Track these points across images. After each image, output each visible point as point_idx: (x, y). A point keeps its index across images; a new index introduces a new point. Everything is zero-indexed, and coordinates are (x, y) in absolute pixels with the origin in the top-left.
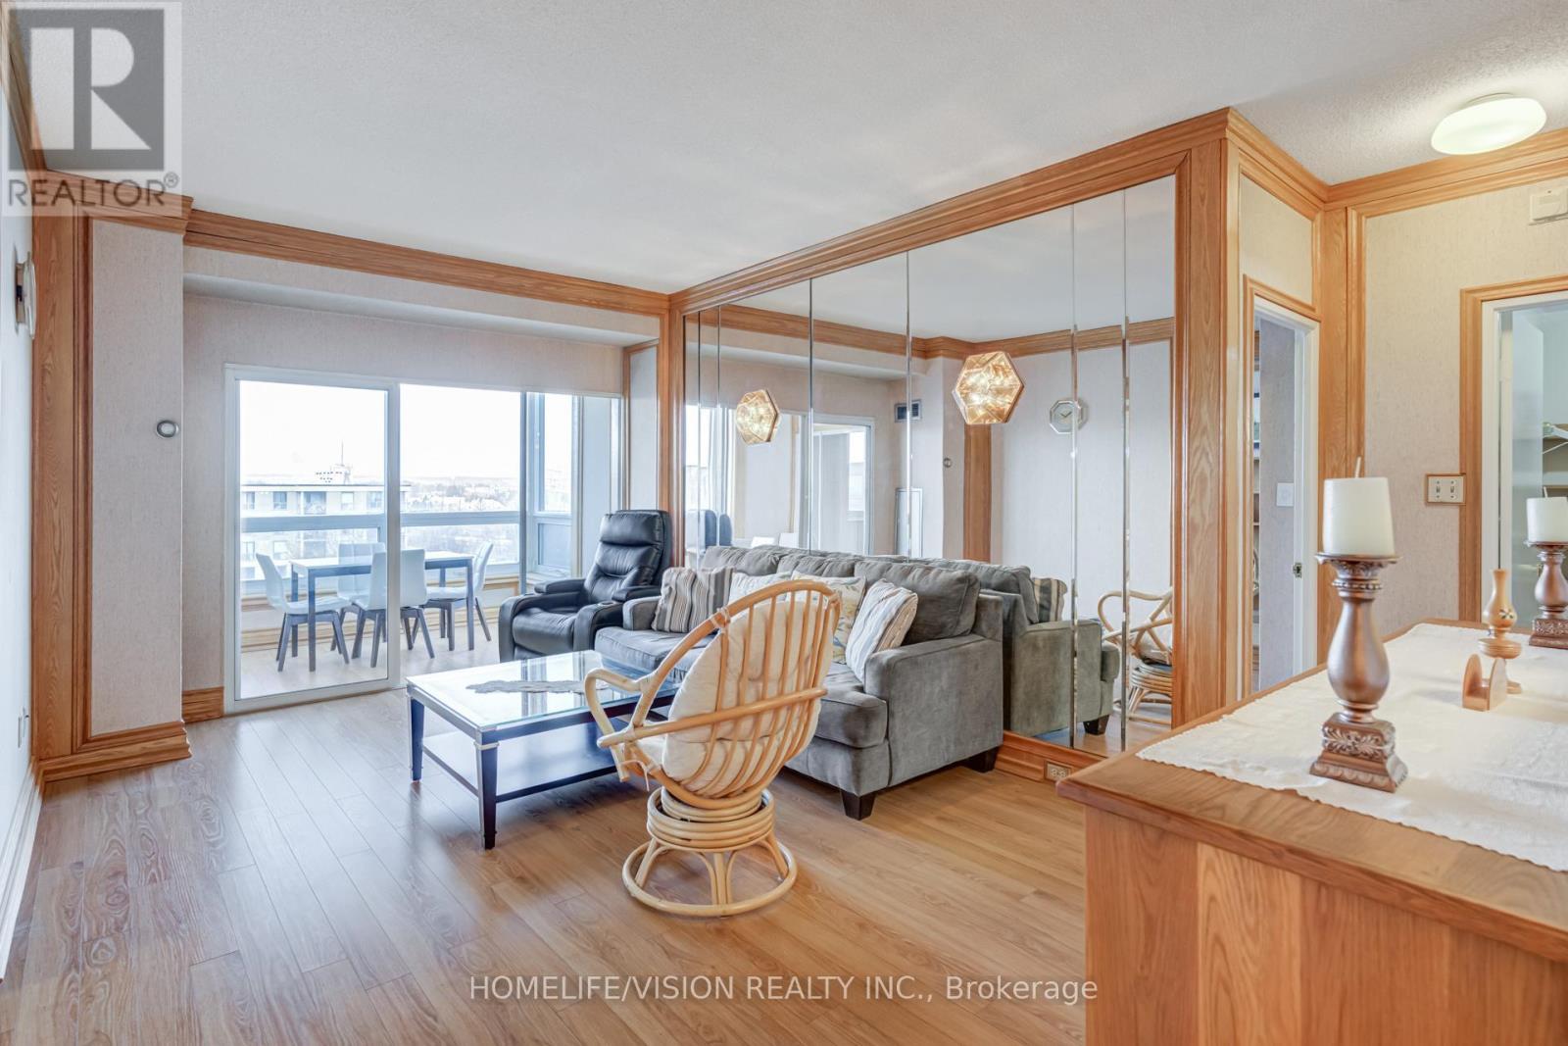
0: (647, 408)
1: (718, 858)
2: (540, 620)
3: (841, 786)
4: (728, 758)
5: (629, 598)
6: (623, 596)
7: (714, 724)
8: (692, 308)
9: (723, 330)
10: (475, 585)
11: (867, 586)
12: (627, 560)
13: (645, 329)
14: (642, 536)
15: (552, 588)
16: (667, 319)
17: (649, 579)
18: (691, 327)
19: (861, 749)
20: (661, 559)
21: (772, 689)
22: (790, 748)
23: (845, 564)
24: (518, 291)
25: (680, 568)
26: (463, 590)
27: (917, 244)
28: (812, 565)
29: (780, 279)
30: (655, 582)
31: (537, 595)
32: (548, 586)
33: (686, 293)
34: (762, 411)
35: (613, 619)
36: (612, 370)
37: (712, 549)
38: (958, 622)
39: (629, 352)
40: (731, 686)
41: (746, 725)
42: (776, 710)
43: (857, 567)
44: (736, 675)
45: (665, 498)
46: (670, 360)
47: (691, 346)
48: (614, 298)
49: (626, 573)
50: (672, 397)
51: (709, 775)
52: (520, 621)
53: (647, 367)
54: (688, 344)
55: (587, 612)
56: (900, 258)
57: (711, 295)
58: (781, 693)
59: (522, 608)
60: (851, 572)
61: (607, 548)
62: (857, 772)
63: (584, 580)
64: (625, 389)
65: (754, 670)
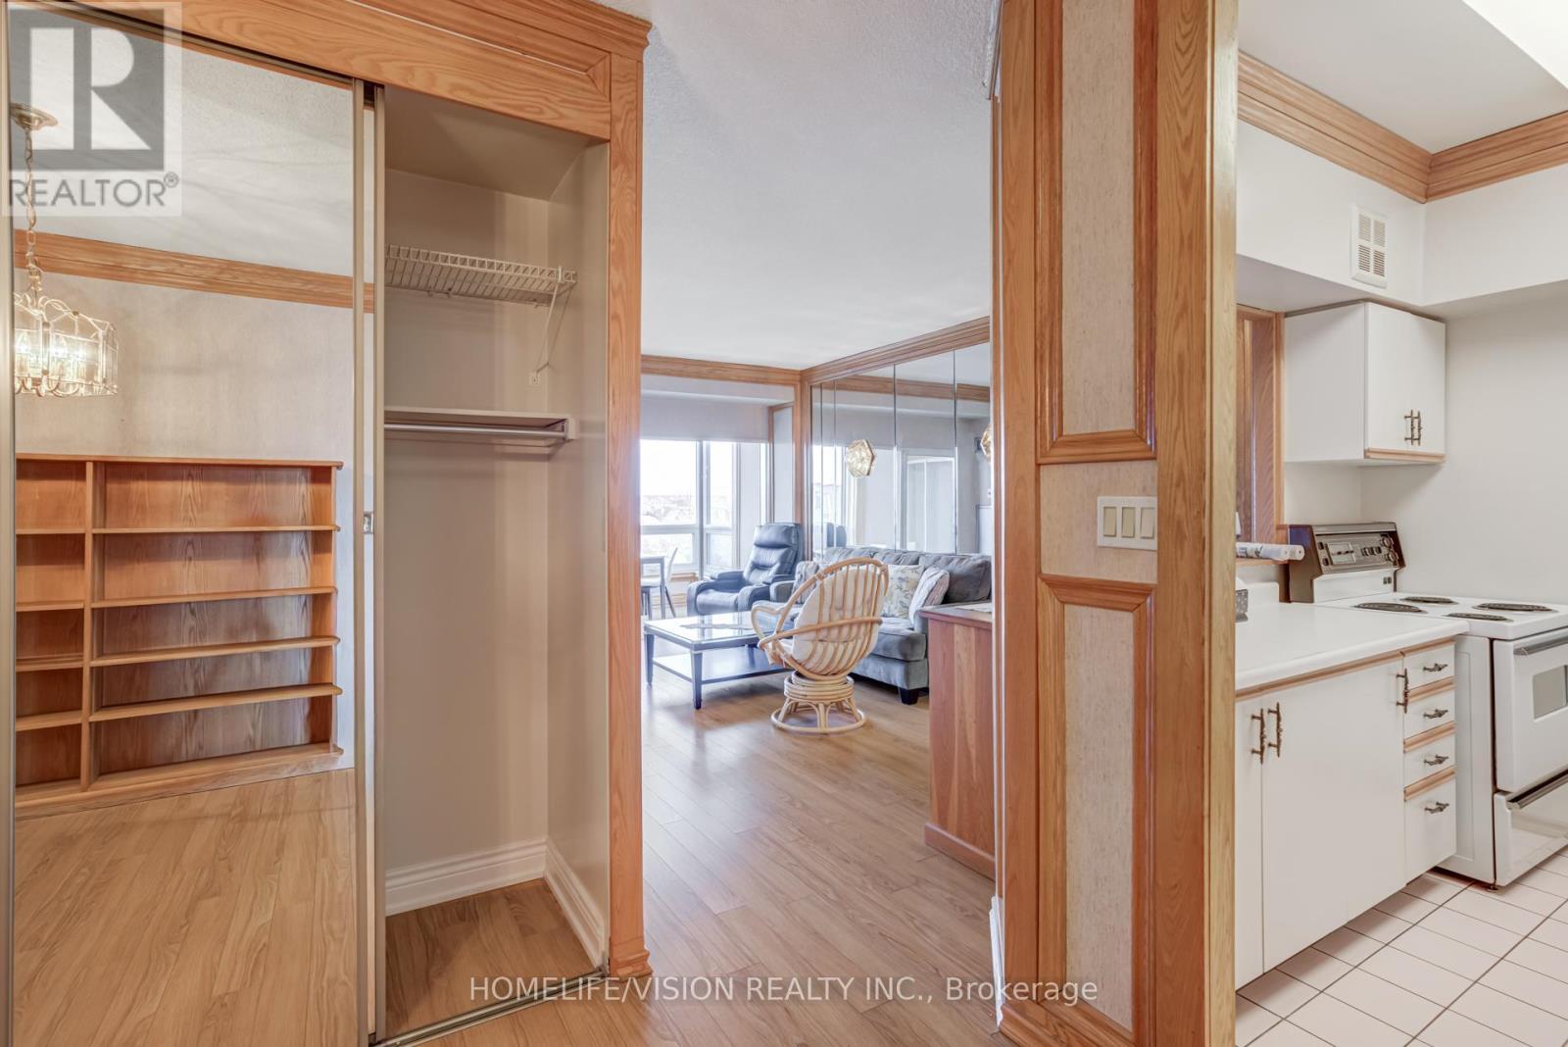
0: (786, 450)
1: (821, 706)
2: (713, 596)
3: (899, 685)
4: (825, 650)
5: (774, 581)
6: (770, 581)
7: (818, 630)
8: (817, 380)
9: (838, 392)
10: (666, 576)
11: (925, 570)
12: (773, 557)
13: (785, 395)
14: (783, 541)
15: (722, 577)
16: (799, 389)
17: (787, 570)
18: (816, 392)
19: (908, 662)
20: (796, 555)
21: (848, 615)
22: (860, 650)
23: (913, 557)
24: (699, 376)
25: (809, 562)
26: (658, 580)
27: (960, 346)
28: (893, 559)
29: (874, 364)
30: (791, 573)
31: (712, 581)
32: (720, 575)
33: (811, 370)
34: (864, 454)
35: (762, 595)
36: (761, 424)
37: (831, 549)
38: (977, 592)
39: (772, 409)
40: (826, 611)
41: (835, 632)
42: (851, 625)
43: (921, 559)
44: (828, 606)
45: (799, 516)
46: (802, 416)
47: (817, 405)
48: (762, 375)
49: (771, 567)
50: (803, 440)
51: (815, 660)
52: (701, 598)
53: (786, 421)
54: (814, 404)
55: (746, 591)
56: (949, 355)
57: (830, 372)
58: (853, 616)
59: (702, 589)
60: (916, 562)
61: (758, 549)
62: (907, 675)
63: (742, 572)
64: (770, 437)
65: (838, 604)
